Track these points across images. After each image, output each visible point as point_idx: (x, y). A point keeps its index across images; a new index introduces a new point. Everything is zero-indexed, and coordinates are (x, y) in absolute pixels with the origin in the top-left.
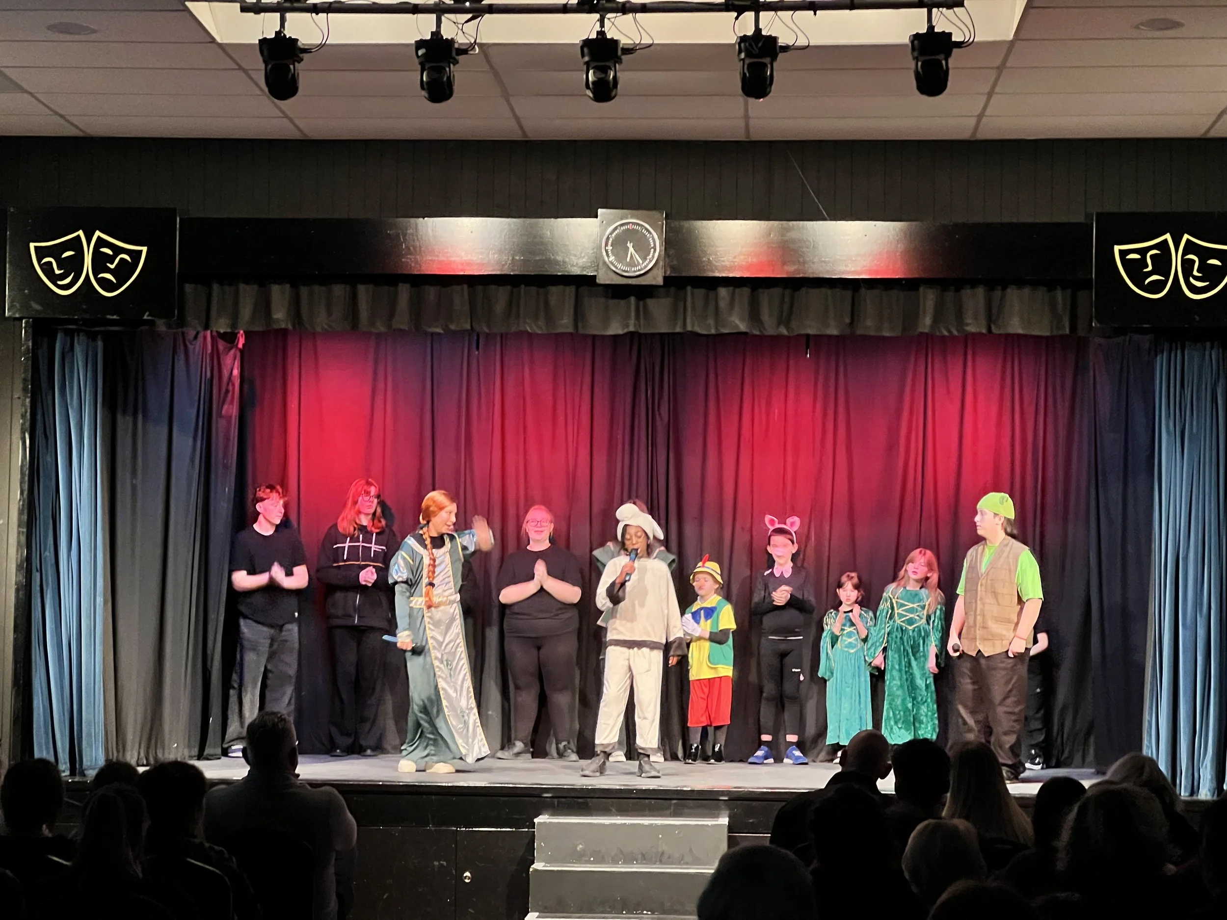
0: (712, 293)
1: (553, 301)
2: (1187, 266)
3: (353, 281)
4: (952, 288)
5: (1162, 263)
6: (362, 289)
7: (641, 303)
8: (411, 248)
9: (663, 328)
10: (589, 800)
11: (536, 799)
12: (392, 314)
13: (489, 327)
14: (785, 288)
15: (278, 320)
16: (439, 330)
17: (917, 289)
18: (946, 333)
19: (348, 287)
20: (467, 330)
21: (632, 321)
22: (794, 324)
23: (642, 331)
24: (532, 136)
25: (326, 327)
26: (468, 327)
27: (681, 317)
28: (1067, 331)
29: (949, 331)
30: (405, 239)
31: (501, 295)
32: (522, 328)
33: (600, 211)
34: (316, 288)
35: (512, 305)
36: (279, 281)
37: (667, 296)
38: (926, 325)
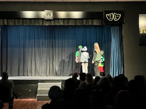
1: (39, 21)
2: (115, 17)
3: (15, 19)
4: (87, 20)
5: (112, 16)
6: (16, 20)
7: (50, 22)
9: (53, 25)
11: (38, 81)
12: (20, 23)
13: (32, 24)
14: (68, 20)
15: (5, 24)
16: (25, 25)
17: (83, 20)
18: (87, 25)
21: (49, 24)
22: (69, 24)
24: (37, 1)
25: (11, 24)
26: (29, 24)
27: (55, 23)
28: (101, 24)
31: (33, 20)
32: (36, 25)
33: (45, 10)
34: (10, 20)
35: (35, 22)
36: (5, 19)
37: (53, 21)
38: (84, 24)
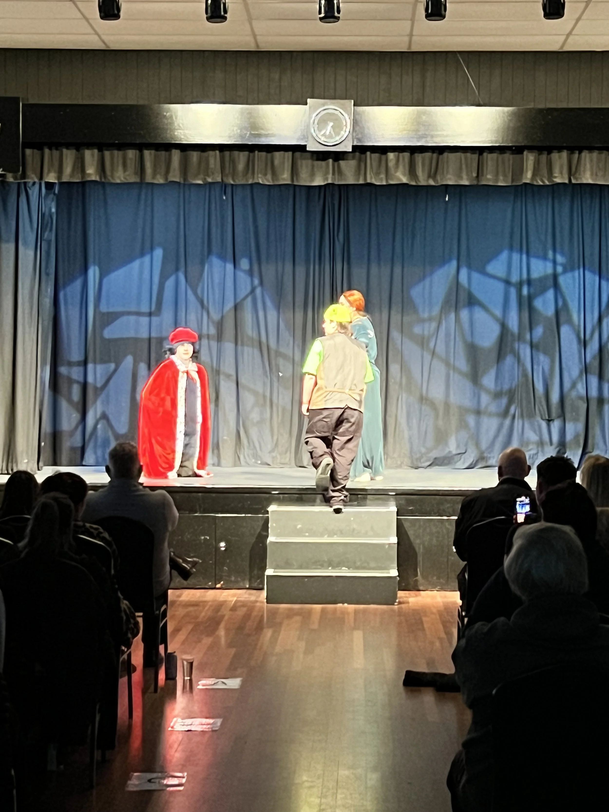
0: (383, 157)
1: (276, 162)
3: (141, 148)
4: (546, 153)
6: (147, 153)
7: (336, 164)
8: (181, 125)
9: (351, 181)
10: (303, 495)
11: (267, 495)
12: (167, 171)
13: (234, 180)
14: (433, 152)
15: (89, 175)
16: (200, 182)
17: (522, 153)
18: (541, 183)
19: (137, 151)
20: (219, 182)
21: (330, 176)
22: (439, 178)
23: (336, 183)
24: (264, 48)
25: (122, 179)
26: (219, 180)
27: (362, 172)
29: (543, 181)
30: (176, 118)
31: (242, 158)
32: (256, 181)
33: (309, 100)
34: (116, 152)
35: (249, 166)
36: (90, 146)
37: (353, 158)
38: (528, 177)
